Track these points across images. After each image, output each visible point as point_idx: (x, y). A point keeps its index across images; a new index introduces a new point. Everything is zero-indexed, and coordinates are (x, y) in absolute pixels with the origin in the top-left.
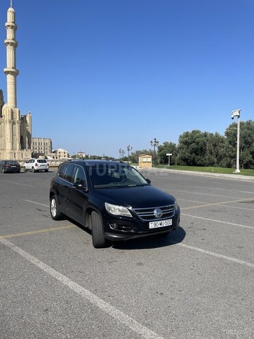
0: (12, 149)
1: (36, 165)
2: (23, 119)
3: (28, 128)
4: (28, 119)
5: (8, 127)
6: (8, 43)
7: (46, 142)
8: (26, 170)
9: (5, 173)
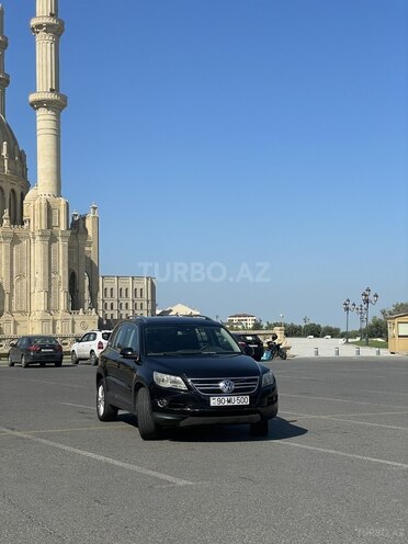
0: (48, 310)
1: (100, 346)
2: (77, 227)
3: (90, 250)
4: (89, 224)
5: (37, 249)
6: (40, 26)
7: (139, 287)
8: (77, 361)
9: (27, 366)
